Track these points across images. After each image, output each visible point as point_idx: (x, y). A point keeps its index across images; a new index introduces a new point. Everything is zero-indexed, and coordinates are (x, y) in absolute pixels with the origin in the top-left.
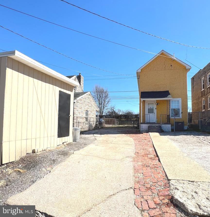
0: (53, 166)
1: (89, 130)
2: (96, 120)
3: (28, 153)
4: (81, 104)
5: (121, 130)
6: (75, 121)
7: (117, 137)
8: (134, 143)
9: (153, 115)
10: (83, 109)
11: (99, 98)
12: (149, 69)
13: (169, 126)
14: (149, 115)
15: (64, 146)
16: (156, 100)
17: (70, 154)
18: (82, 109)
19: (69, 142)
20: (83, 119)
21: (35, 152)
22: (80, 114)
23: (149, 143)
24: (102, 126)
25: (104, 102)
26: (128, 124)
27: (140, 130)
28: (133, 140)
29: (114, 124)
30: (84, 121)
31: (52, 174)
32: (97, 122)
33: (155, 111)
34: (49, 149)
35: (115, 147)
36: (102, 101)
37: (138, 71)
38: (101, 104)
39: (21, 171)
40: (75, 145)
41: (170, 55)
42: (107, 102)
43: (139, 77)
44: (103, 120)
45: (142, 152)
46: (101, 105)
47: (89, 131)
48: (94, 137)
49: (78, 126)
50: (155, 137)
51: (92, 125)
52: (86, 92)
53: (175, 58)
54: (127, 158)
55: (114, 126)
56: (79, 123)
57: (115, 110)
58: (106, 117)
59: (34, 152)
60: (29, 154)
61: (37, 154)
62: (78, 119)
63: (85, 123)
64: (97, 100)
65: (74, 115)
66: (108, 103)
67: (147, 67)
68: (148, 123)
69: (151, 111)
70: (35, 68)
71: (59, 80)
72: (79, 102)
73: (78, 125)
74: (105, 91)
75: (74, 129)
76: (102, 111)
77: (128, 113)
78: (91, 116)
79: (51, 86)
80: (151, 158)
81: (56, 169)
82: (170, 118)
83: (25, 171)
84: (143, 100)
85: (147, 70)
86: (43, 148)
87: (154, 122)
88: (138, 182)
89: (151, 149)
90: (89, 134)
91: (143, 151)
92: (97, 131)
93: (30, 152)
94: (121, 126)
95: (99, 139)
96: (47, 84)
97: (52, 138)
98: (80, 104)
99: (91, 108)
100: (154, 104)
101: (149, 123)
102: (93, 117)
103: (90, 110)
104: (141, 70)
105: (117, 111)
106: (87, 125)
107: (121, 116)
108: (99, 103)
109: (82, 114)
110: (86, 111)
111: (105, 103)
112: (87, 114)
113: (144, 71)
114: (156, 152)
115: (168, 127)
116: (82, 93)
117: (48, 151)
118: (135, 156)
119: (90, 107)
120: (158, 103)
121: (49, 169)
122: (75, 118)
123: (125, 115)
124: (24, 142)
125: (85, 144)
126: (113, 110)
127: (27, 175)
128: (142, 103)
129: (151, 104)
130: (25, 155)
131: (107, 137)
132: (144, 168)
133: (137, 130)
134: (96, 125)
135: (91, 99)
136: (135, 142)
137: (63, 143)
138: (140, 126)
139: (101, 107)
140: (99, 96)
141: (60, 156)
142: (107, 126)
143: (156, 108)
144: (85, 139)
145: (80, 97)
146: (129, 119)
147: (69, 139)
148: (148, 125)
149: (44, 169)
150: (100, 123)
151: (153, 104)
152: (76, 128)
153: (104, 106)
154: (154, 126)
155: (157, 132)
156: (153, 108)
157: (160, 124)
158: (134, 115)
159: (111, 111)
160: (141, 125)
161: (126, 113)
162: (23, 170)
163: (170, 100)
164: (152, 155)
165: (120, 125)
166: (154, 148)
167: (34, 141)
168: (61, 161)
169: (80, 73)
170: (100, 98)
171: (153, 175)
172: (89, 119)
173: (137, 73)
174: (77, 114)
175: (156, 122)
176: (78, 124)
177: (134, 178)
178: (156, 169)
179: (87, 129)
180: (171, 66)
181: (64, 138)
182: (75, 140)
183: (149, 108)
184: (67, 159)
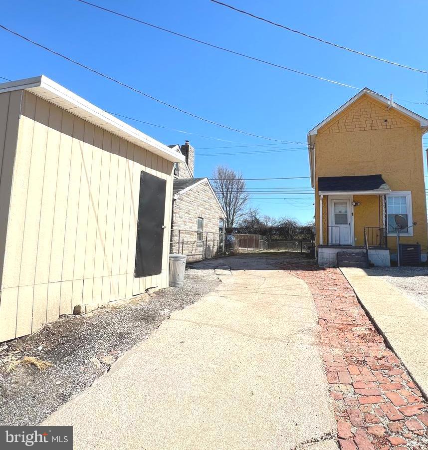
0: (119, 352)
1: (205, 259)
2: (219, 237)
3: (62, 315)
4: (189, 205)
5: (274, 261)
6: (176, 239)
7: (266, 276)
8: (309, 294)
9: (346, 228)
10: (193, 213)
11: (225, 193)
12: (337, 128)
13: (386, 253)
14: (337, 229)
15: (148, 297)
16: (353, 196)
17: (162, 318)
18: (191, 214)
19: (160, 287)
20: (192, 234)
21: (79, 313)
22: (185, 225)
23: (346, 295)
24: (231, 250)
25: (236, 201)
26: (286, 247)
27: (317, 261)
28: (306, 286)
29: (257, 246)
30: (195, 239)
31: (114, 375)
32: (221, 241)
33: (351, 219)
34: (113, 304)
35: (267, 303)
36: (230, 198)
37: (311, 134)
38: (230, 204)
39: (39, 364)
40: (173, 295)
41: (381, 99)
42: (242, 200)
43: (312, 147)
44: (233, 239)
45: (335, 319)
46: (229, 207)
47: (205, 262)
48: (216, 277)
49: (181, 251)
50: (356, 278)
51: (211, 248)
52: (199, 179)
53: (394, 105)
54: (301, 335)
55: (257, 251)
56: (183, 243)
57: (258, 217)
58: (239, 232)
59: (77, 311)
60: (65, 317)
61: (84, 316)
62: (182, 235)
63: (196, 244)
64: (221, 196)
65: (172, 226)
66: (243, 202)
67: (332, 123)
68: (337, 245)
69: (341, 219)
70: (87, 119)
71: (141, 147)
72: (185, 198)
73: (181, 248)
74: (237, 177)
75: (172, 257)
76: (231, 218)
77: (286, 224)
78: (208, 230)
79: (123, 160)
80: (362, 337)
81: (124, 360)
82: (388, 235)
83: (48, 364)
84: (324, 196)
85: (331, 131)
86: (99, 302)
87: (349, 243)
88: (347, 415)
89: (356, 311)
90: (204, 269)
91: (338, 315)
92: (221, 261)
93: (69, 311)
94: (272, 251)
95: (228, 281)
96: (115, 157)
97: (123, 278)
98: (187, 204)
99: (209, 212)
100: (348, 205)
101: (339, 245)
102: (214, 231)
103: (207, 216)
104: (318, 131)
105: (262, 220)
106: (201, 249)
107: (271, 229)
108: (226, 203)
109: (191, 224)
110: (198, 217)
111: (238, 202)
112: (200, 225)
113: (325, 132)
114: (370, 318)
115: (382, 256)
116: (190, 180)
117: (110, 309)
118: (319, 328)
119: (207, 211)
120: (357, 202)
121: (107, 359)
122: (176, 233)
123: (281, 228)
124: (55, 288)
125: (196, 294)
126: (255, 218)
127: (51, 377)
128: (321, 202)
129: (342, 203)
130: (55, 318)
131: (245, 277)
132: (354, 369)
133: (309, 262)
134: (220, 247)
135: (210, 193)
136: (312, 290)
137: (147, 290)
138: (317, 252)
139: (230, 211)
140: (224, 187)
141: (137, 323)
142: (242, 250)
143: (352, 213)
144: (195, 279)
145: (187, 189)
146: (288, 235)
147: (160, 281)
148: (337, 250)
149: (95, 360)
150: (229, 245)
151: (346, 203)
152: (178, 255)
153: (234, 209)
154: (351, 254)
155: (358, 268)
156: (346, 212)
157: (364, 248)
158: (299, 229)
159: (249, 219)
160: (320, 250)
161: (282, 224)
162: (44, 362)
163: (385, 196)
164: (363, 328)
165: (269, 248)
166: (363, 307)
167: (78, 285)
168: (139, 338)
169: (187, 141)
170: (227, 191)
171: (383, 392)
172: (205, 234)
173: (310, 137)
174: (180, 225)
175: (353, 245)
176: (181, 245)
177: (331, 400)
178: (386, 371)
179: (199, 257)
180: (386, 121)
181: (148, 278)
182: (173, 282)
183: (337, 212)
184: (154, 332)
